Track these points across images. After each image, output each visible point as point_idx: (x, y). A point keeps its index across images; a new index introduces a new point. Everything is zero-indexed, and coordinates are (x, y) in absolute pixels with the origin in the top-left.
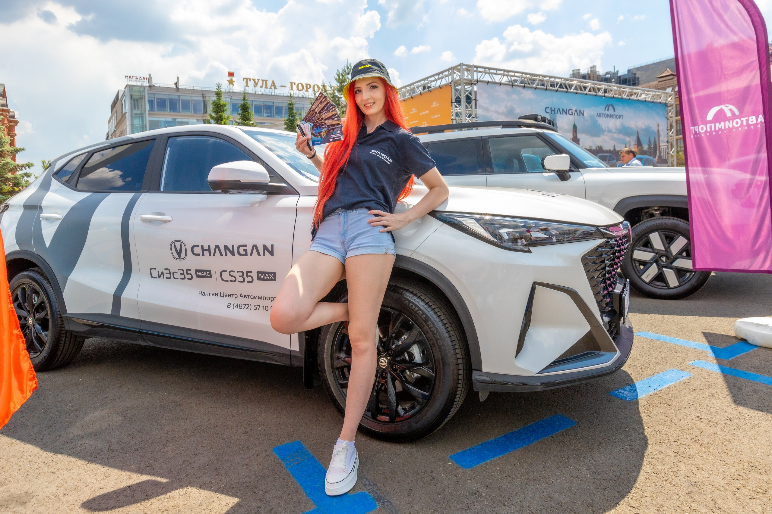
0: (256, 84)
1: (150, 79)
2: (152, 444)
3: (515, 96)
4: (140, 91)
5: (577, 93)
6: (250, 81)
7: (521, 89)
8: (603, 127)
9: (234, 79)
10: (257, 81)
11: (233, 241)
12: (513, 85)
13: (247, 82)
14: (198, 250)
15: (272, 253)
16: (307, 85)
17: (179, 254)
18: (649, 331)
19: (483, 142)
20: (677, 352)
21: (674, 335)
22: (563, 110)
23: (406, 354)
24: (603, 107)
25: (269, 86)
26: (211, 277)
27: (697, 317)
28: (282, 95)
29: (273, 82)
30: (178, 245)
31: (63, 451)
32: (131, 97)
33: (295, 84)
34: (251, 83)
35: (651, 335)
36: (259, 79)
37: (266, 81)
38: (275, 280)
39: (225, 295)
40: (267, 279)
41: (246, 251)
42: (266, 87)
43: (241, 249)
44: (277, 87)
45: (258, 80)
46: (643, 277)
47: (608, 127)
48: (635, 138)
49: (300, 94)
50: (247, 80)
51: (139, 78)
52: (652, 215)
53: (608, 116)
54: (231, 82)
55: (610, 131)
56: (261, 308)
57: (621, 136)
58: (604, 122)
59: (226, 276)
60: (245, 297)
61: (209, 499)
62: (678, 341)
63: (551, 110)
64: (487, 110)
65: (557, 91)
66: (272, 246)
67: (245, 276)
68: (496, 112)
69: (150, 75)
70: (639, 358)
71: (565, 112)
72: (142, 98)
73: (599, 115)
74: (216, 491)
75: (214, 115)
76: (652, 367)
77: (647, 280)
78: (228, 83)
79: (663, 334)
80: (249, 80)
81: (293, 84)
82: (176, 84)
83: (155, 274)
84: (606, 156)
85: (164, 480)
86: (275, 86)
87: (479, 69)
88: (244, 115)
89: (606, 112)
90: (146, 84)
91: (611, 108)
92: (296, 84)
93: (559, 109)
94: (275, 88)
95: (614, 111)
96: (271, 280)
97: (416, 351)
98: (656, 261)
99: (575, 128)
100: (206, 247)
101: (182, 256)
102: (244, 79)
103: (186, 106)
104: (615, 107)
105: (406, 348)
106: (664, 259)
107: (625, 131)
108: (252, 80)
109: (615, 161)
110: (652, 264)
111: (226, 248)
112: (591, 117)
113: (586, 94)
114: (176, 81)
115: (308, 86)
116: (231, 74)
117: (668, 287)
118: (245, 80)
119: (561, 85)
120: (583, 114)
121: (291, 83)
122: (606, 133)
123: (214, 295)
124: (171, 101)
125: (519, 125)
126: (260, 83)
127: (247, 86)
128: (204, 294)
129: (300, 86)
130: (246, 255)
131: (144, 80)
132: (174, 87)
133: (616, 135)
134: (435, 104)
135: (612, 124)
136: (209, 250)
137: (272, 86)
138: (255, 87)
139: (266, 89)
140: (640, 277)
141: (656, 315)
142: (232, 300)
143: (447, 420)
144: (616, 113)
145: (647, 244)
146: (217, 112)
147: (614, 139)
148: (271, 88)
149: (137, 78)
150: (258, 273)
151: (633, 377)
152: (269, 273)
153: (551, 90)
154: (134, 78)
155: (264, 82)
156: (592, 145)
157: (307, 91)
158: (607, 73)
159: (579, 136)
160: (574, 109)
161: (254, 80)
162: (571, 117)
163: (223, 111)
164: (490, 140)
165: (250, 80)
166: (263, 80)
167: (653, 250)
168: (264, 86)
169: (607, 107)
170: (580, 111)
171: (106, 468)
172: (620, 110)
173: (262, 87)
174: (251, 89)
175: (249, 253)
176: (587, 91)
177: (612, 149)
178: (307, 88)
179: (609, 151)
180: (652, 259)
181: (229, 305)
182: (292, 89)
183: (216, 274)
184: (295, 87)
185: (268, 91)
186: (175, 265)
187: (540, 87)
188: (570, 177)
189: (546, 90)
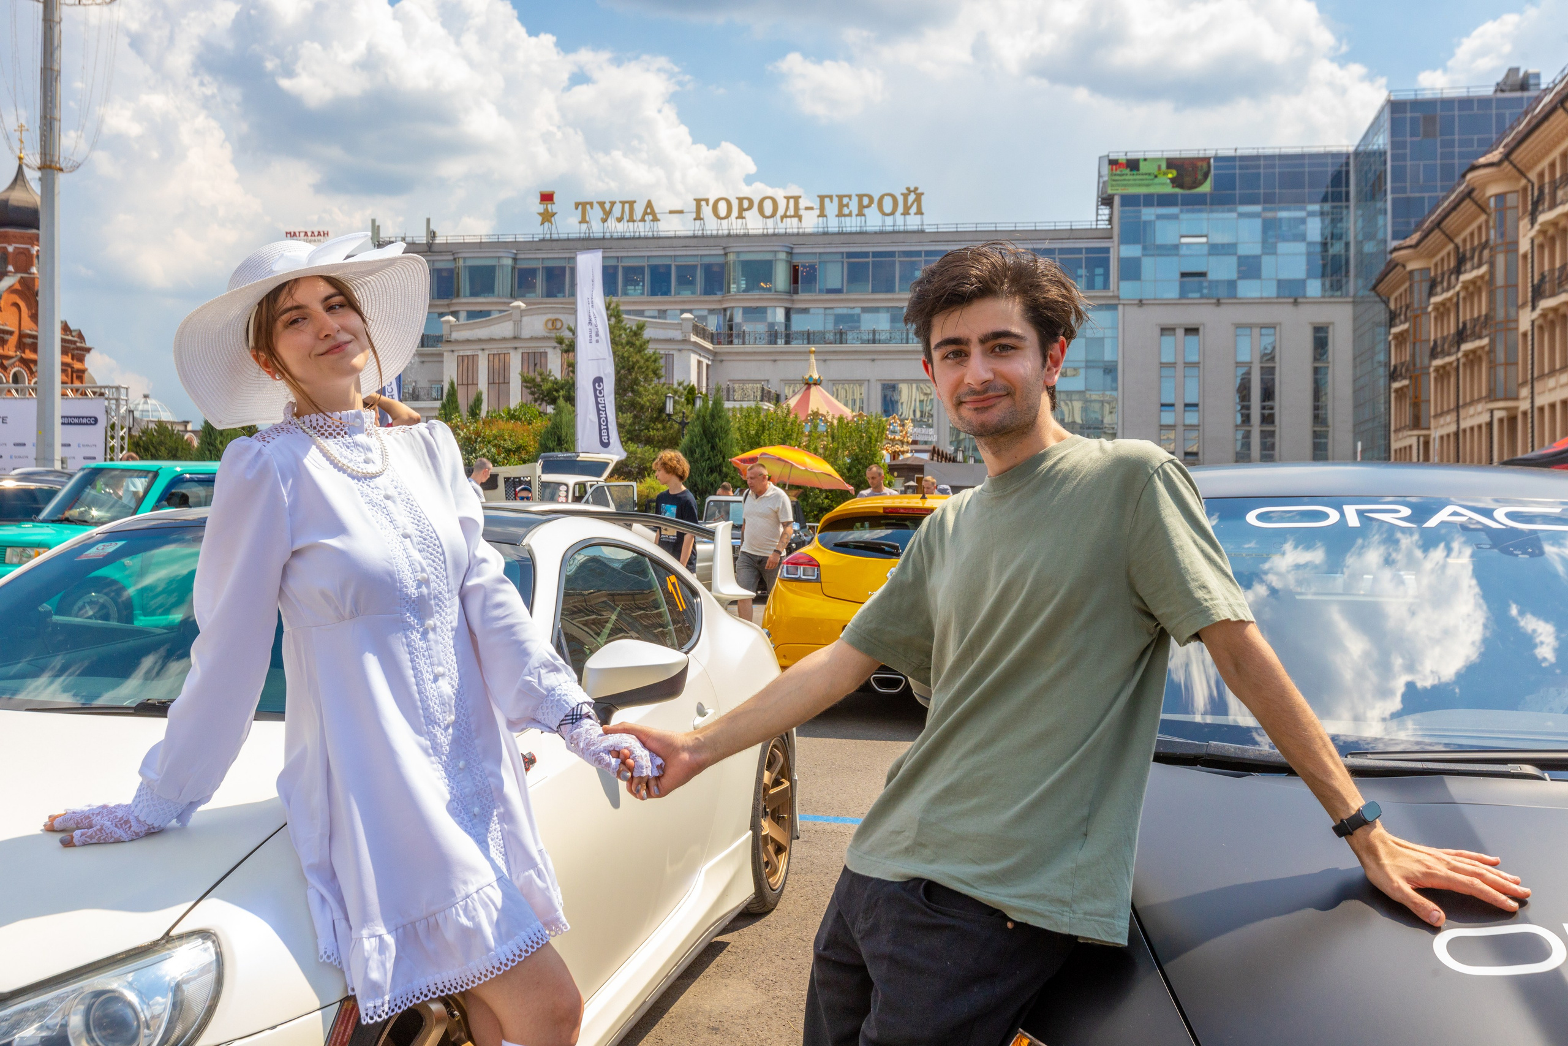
0: (607, 214)
6: (592, 208)
9: (554, 207)
10: (607, 206)
13: (584, 212)
16: (740, 200)
25: (638, 215)
28: (672, 234)
29: (649, 204)
33: (707, 201)
34: (595, 214)
36: (613, 200)
37: (632, 204)
42: (632, 219)
44: (659, 216)
45: (613, 204)
49: (724, 227)
50: (583, 206)
51: (309, 234)
54: (547, 217)
80: (588, 207)
81: (703, 203)
86: (653, 213)
92: (711, 203)
94: (655, 219)
102: (577, 205)
108: (596, 206)
115: (746, 204)
116: (547, 198)
118: (580, 207)
121: (698, 202)
126: (617, 211)
127: (583, 221)
131: (319, 237)
137: (645, 213)
138: (604, 220)
139: (631, 224)
148: (643, 220)
149: (306, 234)
154: (302, 234)
155: (627, 206)
157: (740, 217)
161: (602, 204)
165: (591, 204)
166: (623, 203)
168: (627, 216)
173: (620, 219)
178: (741, 210)
182: (698, 217)
184: (707, 211)
185: (638, 229)
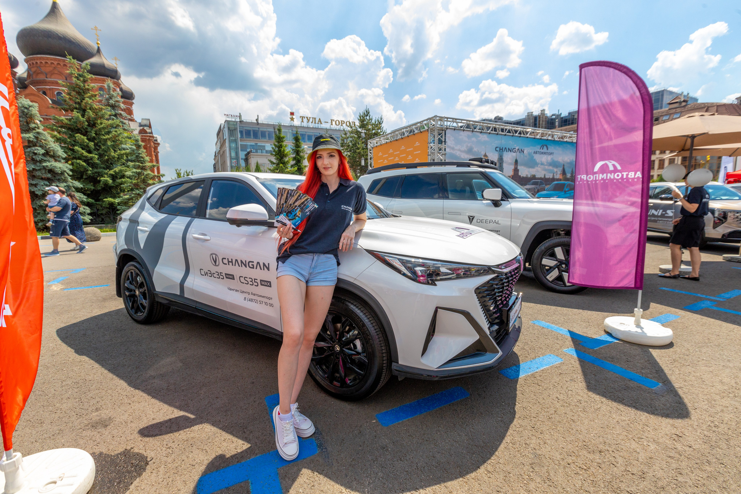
0: (308, 120)
1: (240, 116)
2: (194, 387)
3: (474, 139)
4: (234, 125)
5: (520, 137)
6: (304, 118)
7: (479, 134)
8: (538, 161)
9: (294, 117)
11: (246, 258)
12: (473, 131)
13: (302, 119)
14: (226, 261)
15: (268, 269)
16: (342, 121)
17: (215, 262)
18: (542, 320)
19: (442, 176)
20: (557, 339)
21: (560, 325)
22: (509, 149)
23: (352, 344)
24: (539, 147)
25: (317, 122)
26: (234, 279)
27: (581, 311)
28: (326, 128)
29: (320, 119)
30: (214, 256)
31: (140, 387)
32: (229, 128)
34: (305, 120)
35: (543, 323)
36: (310, 117)
37: (315, 119)
38: (270, 286)
39: (243, 292)
40: (266, 286)
41: (253, 265)
42: (315, 123)
43: (250, 264)
46: (548, 277)
47: (541, 161)
48: (561, 169)
49: (338, 128)
50: (302, 118)
51: (233, 116)
52: (559, 234)
53: (542, 153)
54: (292, 119)
55: (542, 164)
56: (264, 303)
57: (551, 168)
58: (538, 158)
59: (242, 280)
60: (254, 295)
61: (215, 434)
62: (561, 330)
63: (500, 149)
64: (453, 149)
65: (505, 135)
66: (269, 264)
67: (253, 281)
68: (459, 150)
69: (240, 114)
70: (529, 343)
71: (510, 150)
72: (236, 129)
73: (535, 153)
74: (220, 429)
75: (276, 143)
76: (536, 351)
77: (551, 280)
78: (290, 119)
79: (552, 323)
82: (257, 120)
83: (203, 273)
84: (538, 182)
85: (192, 416)
86: (320, 122)
87: (449, 120)
88: (297, 144)
89: (542, 151)
90: (238, 120)
91: (545, 147)
92: (335, 121)
93: (506, 148)
94: (321, 123)
95: (547, 149)
96: (268, 286)
97: (358, 343)
98: (558, 267)
99: (516, 161)
100: (230, 260)
101: (217, 264)
102: (300, 117)
103: (263, 135)
104: (549, 146)
105: (351, 341)
106: (564, 266)
107: (554, 164)
109: (544, 185)
110: (555, 269)
111: (242, 262)
112: (529, 154)
113: (527, 137)
114: (256, 118)
116: (292, 114)
117: (565, 286)
119: (509, 130)
120: (523, 152)
121: (332, 120)
122: (539, 166)
123: (236, 291)
124: (254, 131)
125: (468, 165)
126: (311, 120)
127: (303, 121)
128: (231, 289)
129: (337, 122)
130: (253, 268)
131: (236, 117)
132: (256, 122)
133: (546, 167)
134: (417, 144)
135: (545, 159)
136: (232, 262)
138: (308, 122)
140: (545, 277)
141: (552, 307)
142: (246, 295)
143: (375, 391)
144: (548, 151)
145: (553, 255)
146: (279, 142)
147: (545, 170)
150: (261, 281)
151: (520, 359)
152: (267, 282)
153: (501, 134)
154: (230, 116)
156: (528, 173)
157: (342, 125)
158: (553, 115)
159: (519, 167)
160: (517, 148)
161: (307, 118)
162: (514, 154)
163: (283, 142)
164: (447, 175)
166: (313, 118)
167: (557, 260)
169: (542, 147)
170: (521, 150)
171: (161, 403)
172: (551, 149)
173: (312, 122)
174: (305, 124)
175: (255, 267)
176: (528, 135)
177: (543, 177)
178: (342, 124)
179: (541, 179)
180: (554, 266)
181: (245, 299)
182: (332, 124)
183: (237, 277)
184: (334, 123)
185: (316, 126)
186: (214, 269)
187: (493, 132)
188: (501, 204)
189: (497, 134)
